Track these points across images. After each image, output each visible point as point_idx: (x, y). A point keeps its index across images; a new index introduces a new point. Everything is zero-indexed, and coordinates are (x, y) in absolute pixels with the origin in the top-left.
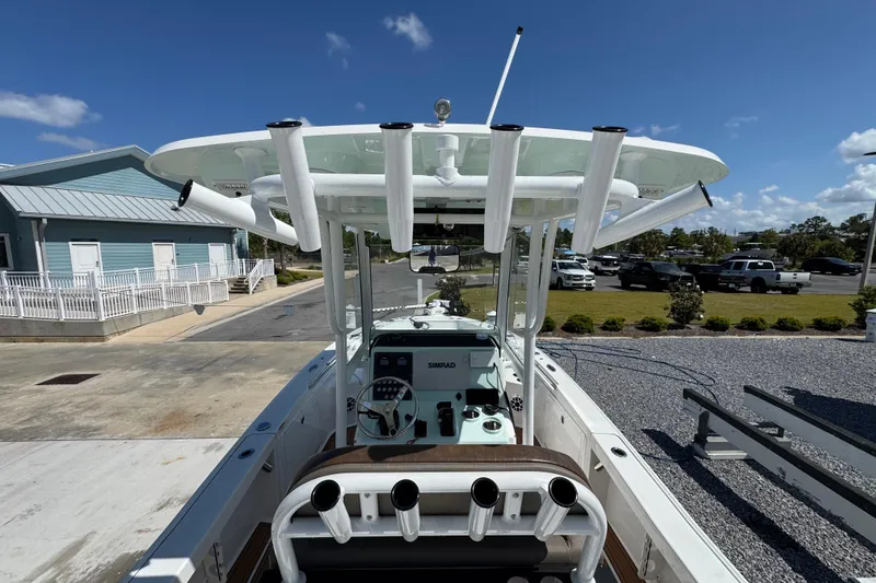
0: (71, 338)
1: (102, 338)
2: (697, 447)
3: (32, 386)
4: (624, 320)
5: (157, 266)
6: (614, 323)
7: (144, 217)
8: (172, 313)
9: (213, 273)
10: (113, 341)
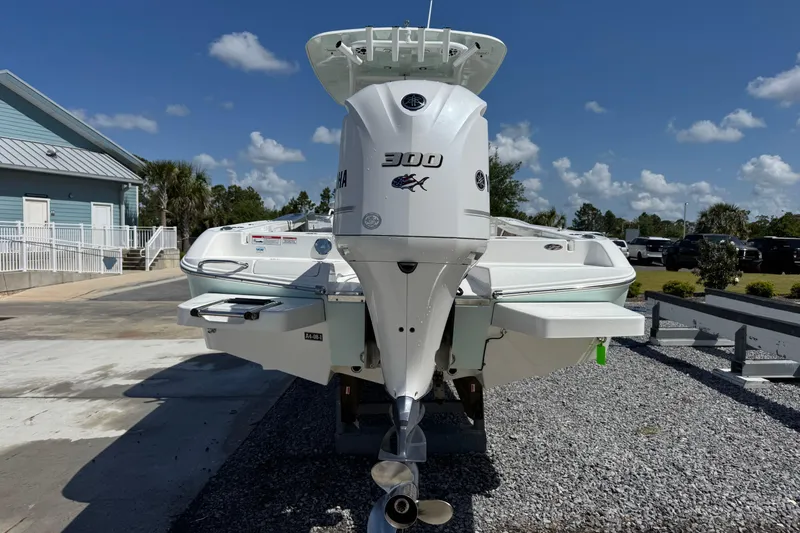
2: (653, 340)
7: (17, 163)
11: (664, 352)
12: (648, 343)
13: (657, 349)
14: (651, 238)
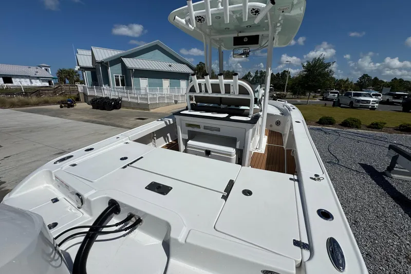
0: (141, 109)
1: (149, 110)
2: (387, 173)
3: (133, 119)
4: (385, 123)
5: (164, 87)
6: (377, 124)
8: (168, 104)
9: (181, 92)
10: (152, 111)
11: (394, 185)
12: (384, 173)
13: (390, 181)
14: (397, 93)
